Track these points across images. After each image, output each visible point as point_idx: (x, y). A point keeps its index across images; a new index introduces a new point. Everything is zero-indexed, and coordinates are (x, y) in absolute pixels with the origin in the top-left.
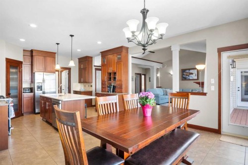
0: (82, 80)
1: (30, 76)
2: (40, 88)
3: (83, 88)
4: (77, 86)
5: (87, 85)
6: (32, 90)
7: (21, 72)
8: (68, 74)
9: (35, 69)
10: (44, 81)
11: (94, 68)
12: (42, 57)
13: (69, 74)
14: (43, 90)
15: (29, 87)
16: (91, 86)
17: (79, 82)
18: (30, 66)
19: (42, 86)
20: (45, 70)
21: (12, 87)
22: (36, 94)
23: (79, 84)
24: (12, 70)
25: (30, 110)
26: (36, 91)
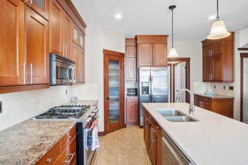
0: (211, 77)
1: (135, 74)
2: (146, 90)
3: (210, 90)
4: (201, 88)
5: (219, 86)
6: (136, 91)
7: (122, 68)
8: (186, 68)
9: (140, 64)
10: (151, 79)
12: (148, 45)
13: (188, 68)
14: (150, 93)
16: (231, 88)
17: (204, 81)
18: (135, 59)
19: (148, 87)
20: (153, 64)
21: (112, 88)
22: (141, 99)
23: (204, 84)
24: (112, 66)
25: (134, 120)
26: (141, 94)
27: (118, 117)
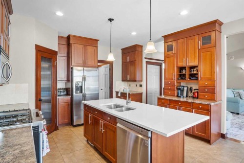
0: (129, 77)
1: (66, 73)
2: (80, 89)
3: (127, 88)
4: (120, 86)
5: (133, 84)
6: (68, 92)
7: (55, 67)
8: (110, 69)
9: (73, 63)
10: (84, 78)
11: (144, 61)
12: (81, 46)
13: (111, 69)
14: (84, 92)
15: (64, 87)
16: (141, 86)
17: (123, 81)
18: (66, 58)
19: (81, 87)
20: (85, 65)
21: (44, 88)
22: (74, 98)
23: (123, 83)
24: (44, 65)
25: (66, 121)
26: (74, 94)
27: (51, 120)
